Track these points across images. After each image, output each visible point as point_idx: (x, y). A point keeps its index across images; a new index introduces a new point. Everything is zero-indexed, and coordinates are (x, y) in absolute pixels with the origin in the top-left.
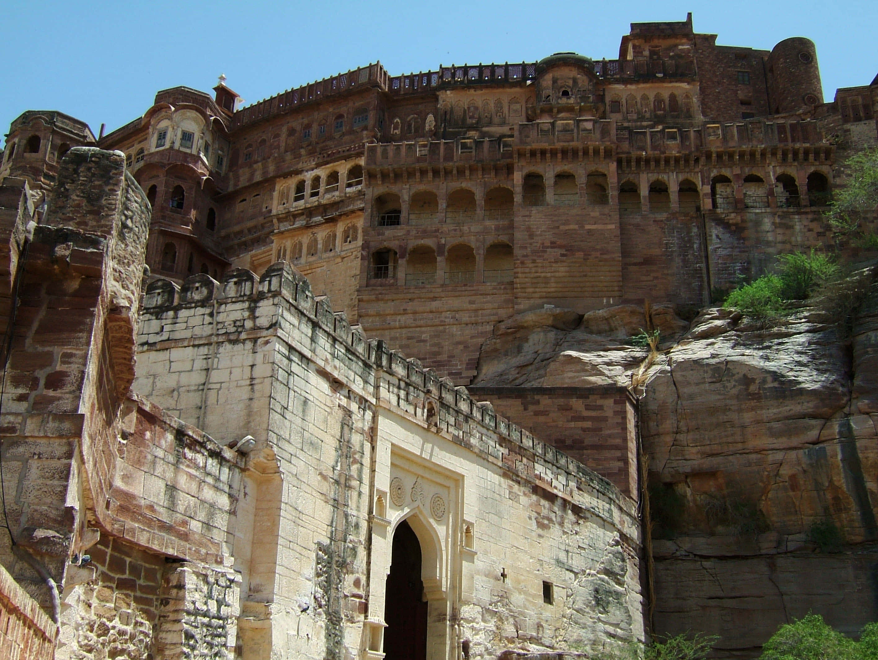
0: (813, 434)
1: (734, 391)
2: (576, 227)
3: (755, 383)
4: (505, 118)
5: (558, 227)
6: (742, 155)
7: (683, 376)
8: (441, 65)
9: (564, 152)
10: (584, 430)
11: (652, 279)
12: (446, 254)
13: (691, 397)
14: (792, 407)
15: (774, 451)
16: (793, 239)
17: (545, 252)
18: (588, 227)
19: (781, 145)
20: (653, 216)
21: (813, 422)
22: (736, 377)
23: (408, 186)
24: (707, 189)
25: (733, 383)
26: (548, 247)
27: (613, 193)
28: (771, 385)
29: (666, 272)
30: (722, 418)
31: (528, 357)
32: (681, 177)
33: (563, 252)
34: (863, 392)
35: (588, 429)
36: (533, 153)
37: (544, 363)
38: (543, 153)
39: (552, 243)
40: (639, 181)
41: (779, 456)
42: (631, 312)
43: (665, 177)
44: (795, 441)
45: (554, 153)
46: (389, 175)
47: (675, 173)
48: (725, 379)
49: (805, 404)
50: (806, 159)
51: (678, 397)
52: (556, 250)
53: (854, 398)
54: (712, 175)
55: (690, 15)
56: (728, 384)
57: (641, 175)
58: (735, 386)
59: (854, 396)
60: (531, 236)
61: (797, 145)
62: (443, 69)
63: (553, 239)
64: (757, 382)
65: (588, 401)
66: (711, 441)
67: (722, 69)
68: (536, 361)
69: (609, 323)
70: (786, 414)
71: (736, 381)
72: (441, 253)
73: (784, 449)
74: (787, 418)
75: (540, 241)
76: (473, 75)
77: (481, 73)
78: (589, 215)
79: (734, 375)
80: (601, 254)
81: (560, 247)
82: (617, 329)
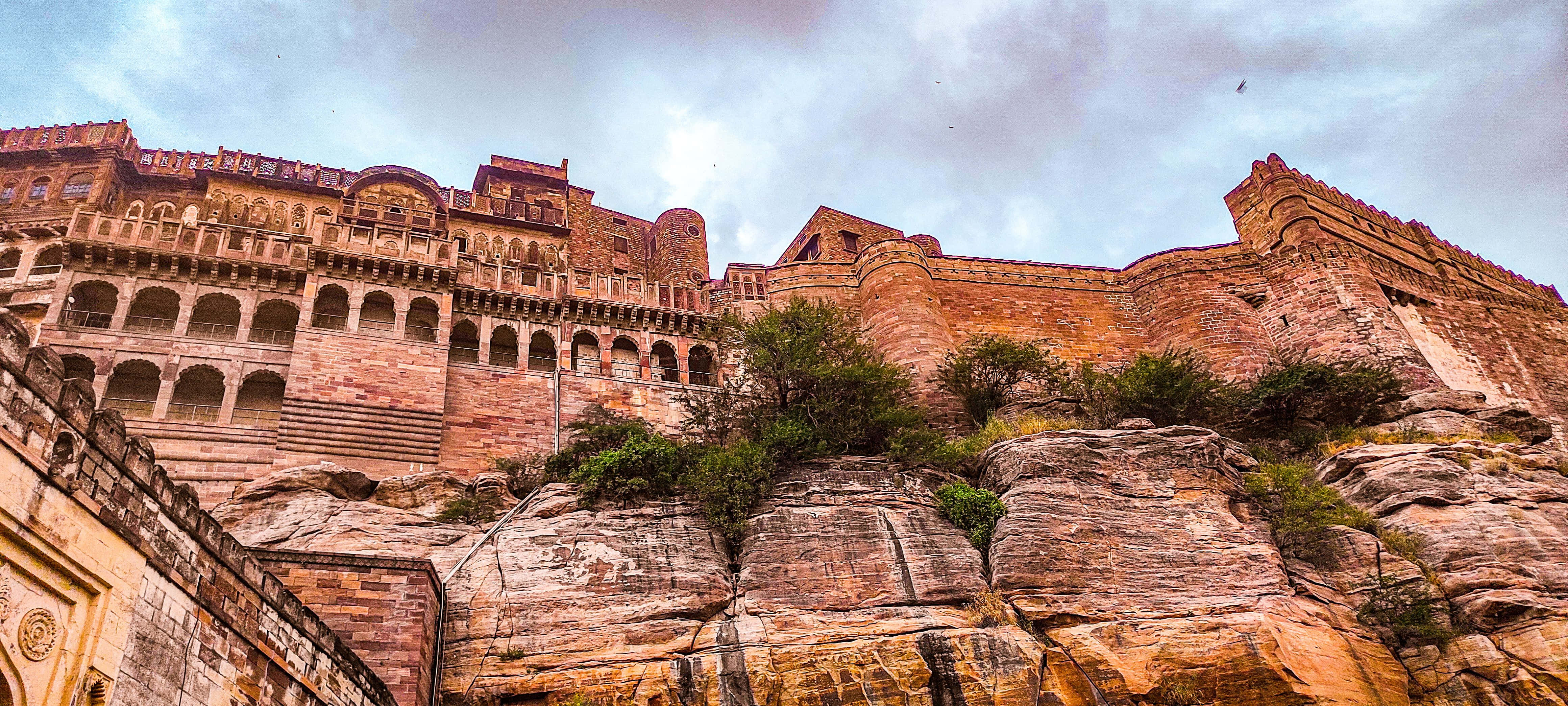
0: (683, 641)
1: (585, 580)
2: (386, 364)
3: (612, 569)
4: (304, 229)
5: (359, 361)
6: (615, 311)
7: (513, 558)
8: (221, 147)
9: (384, 267)
10: (353, 618)
11: (482, 445)
12: (178, 378)
13: (521, 587)
14: (657, 602)
15: (632, 664)
16: (667, 419)
17: (335, 389)
18: (400, 366)
19: (663, 308)
20: (493, 369)
21: (686, 623)
22: (587, 562)
23: (134, 279)
24: (567, 346)
25: (583, 569)
26: (339, 384)
27: (443, 332)
28: (634, 573)
29: (502, 438)
30: (563, 615)
31: (282, 530)
32: (535, 328)
33: (362, 392)
34: (750, 587)
35: (363, 618)
36: (339, 261)
37: (306, 537)
38: (353, 262)
39: (346, 379)
40: (480, 325)
41: (639, 669)
42: (448, 481)
43: (515, 326)
44: (660, 649)
45: (368, 265)
46: (105, 260)
47: (528, 322)
48: (572, 563)
49: (678, 599)
50: (689, 330)
51: (503, 586)
52: (350, 389)
53: (739, 596)
54: (575, 331)
55: (565, 162)
56: (575, 570)
57: (484, 317)
58: (584, 573)
59: (739, 592)
60: (316, 367)
61: (682, 311)
62: (225, 151)
63: (349, 375)
64: (615, 568)
65: (366, 576)
66: (543, 649)
67: (596, 230)
68: (294, 536)
69: (414, 496)
70: (651, 612)
71: (585, 566)
72: (168, 375)
73: (644, 660)
74: (653, 617)
75: (329, 375)
76: (268, 169)
77: (278, 170)
78: (407, 351)
79: (583, 558)
80: (415, 402)
81: (357, 386)
82: (423, 505)
